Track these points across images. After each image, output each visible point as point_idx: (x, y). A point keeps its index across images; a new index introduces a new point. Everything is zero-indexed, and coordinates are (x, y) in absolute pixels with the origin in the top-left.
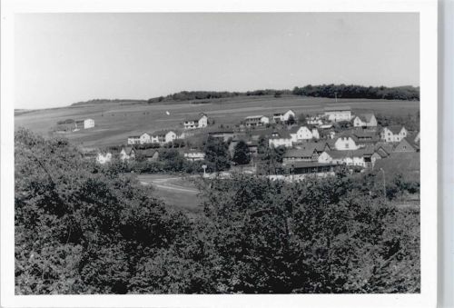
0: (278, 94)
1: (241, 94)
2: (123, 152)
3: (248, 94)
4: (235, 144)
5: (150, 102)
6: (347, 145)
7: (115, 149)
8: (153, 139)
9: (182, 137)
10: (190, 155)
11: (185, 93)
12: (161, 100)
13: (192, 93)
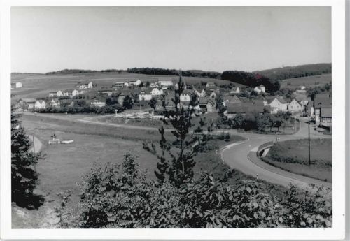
0: (120, 72)
1: (99, 72)
2: (53, 101)
3: (103, 71)
4: (124, 97)
5: (47, 74)
6: (186, 98)
7: (47, 99)
8: (65, 94)
9: (82, 93)
10: (95, 103)
11: (67, 70)
12: (54, 73)
13: (71, 70)
